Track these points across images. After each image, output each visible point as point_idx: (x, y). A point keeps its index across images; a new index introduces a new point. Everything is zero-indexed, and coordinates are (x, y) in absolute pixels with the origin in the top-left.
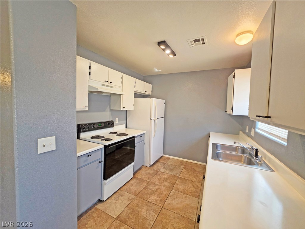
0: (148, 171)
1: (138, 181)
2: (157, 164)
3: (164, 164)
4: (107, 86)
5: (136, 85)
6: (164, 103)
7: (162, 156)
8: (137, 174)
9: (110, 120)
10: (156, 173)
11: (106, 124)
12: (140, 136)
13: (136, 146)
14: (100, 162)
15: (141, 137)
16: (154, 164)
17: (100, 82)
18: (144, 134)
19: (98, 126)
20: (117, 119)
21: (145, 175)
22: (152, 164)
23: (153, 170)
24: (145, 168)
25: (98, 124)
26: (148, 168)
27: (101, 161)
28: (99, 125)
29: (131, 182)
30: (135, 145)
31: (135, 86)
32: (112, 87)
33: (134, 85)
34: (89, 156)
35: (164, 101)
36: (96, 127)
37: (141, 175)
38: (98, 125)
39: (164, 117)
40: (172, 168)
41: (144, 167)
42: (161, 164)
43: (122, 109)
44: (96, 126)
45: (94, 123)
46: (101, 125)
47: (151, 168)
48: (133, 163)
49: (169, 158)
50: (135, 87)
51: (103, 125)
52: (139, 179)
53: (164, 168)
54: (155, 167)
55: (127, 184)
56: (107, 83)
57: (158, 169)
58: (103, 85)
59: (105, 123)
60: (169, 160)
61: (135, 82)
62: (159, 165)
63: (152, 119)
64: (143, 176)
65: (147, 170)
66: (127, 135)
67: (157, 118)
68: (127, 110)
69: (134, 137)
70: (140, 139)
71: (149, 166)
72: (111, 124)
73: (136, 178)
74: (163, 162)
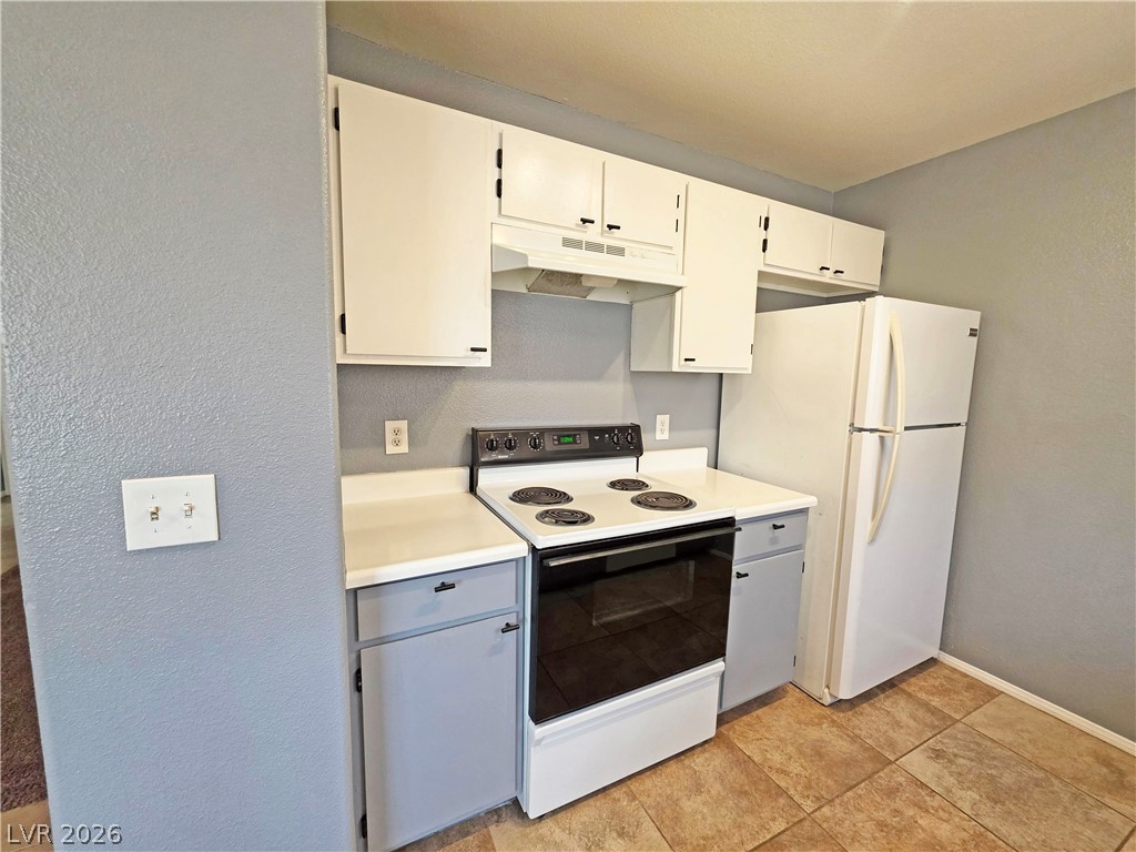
0: (814, 733)
1: (735, 776)
2: (887, 704)
3: (944, 722)
4: (594, 247)
5: (771, 234)
6: (973, 333)
7: (932, 662)
8: (740, 724)
9: (628, 422)
10: (869, 767)
11: (602, 437)
12: (776, 522)
13: (739, 575)
14: (508, 628)
15: (775, 527)
16: (867, 696)
17: (554, 230)
18: (803, 511)
19: (560, 443)
20: (663, 420)
21: (790, 749)
22: (846, 693)
23: (855, 738)
24: (799, 700)
25: (559, 437)
26: (818, 710)
27: (513, 621)
28: (567, 440)
29: (698, 761)
30: (735, 569)
31: (765, 241)
32: (620, 251)
33: (762, 234)
34: (444, 587)
35: (973, 318)
36: (548, 449)
37: (769, 738)
38: (559, 440)
39: (963, 420)
40: (1008, 778)
41: (792, 697)
42: (921, 713)
43: (675, 369)
44: (549, 445)
45: (542, 431)
46: (575, 442)
47: (839, 716)
48: (718, 666)
49: (991, 694)
50: (764, 250)
51: (584, 442)
52: (744, 762)
53: (938, 755)
54: (869, 722)
55: (673, 766)
56: (593, 234)
57: (892, 744)
58: (567, 243)
59: (592, 431)
60: (989, 708)
61: (767, 219)
62: (904, 717)
63: (861, 430)
64: (776, 758)
65: (810, 723)
66: (687, 504)
67: (900, 428)
68: (721, 375)
69: (729, 522)
70: (774, 541)
71: (828, 700)
72: (623, 441)
73: (731, 747)
74: (936, 702)
